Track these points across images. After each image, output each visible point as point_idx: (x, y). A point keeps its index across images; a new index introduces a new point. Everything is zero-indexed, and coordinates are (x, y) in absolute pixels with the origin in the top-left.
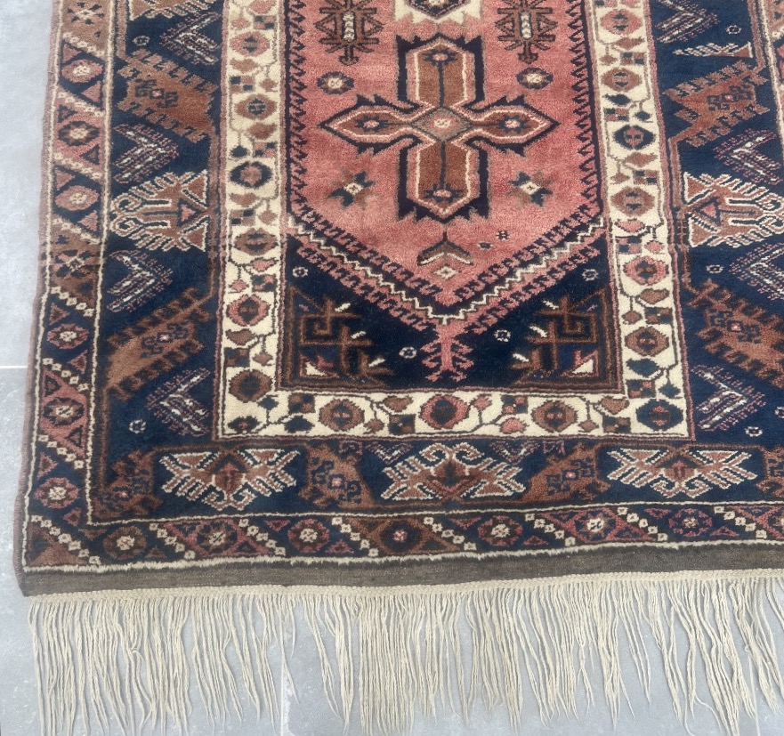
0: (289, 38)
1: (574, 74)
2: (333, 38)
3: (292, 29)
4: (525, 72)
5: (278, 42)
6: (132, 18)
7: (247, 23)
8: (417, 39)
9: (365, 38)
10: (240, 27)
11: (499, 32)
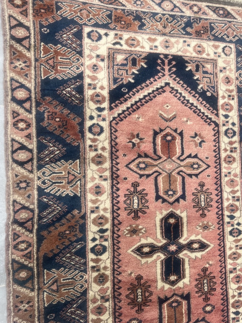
0: (115, 305)
1: (222, 304)
2: (133, 302)
3: (116, 300)
4: (205, 307)
5: (110, 307)
6: (46, 305)
7: (98, 300)
8: (166, 297)
9: (146, 300)
10: (95, 302)
11: (196, 290)
